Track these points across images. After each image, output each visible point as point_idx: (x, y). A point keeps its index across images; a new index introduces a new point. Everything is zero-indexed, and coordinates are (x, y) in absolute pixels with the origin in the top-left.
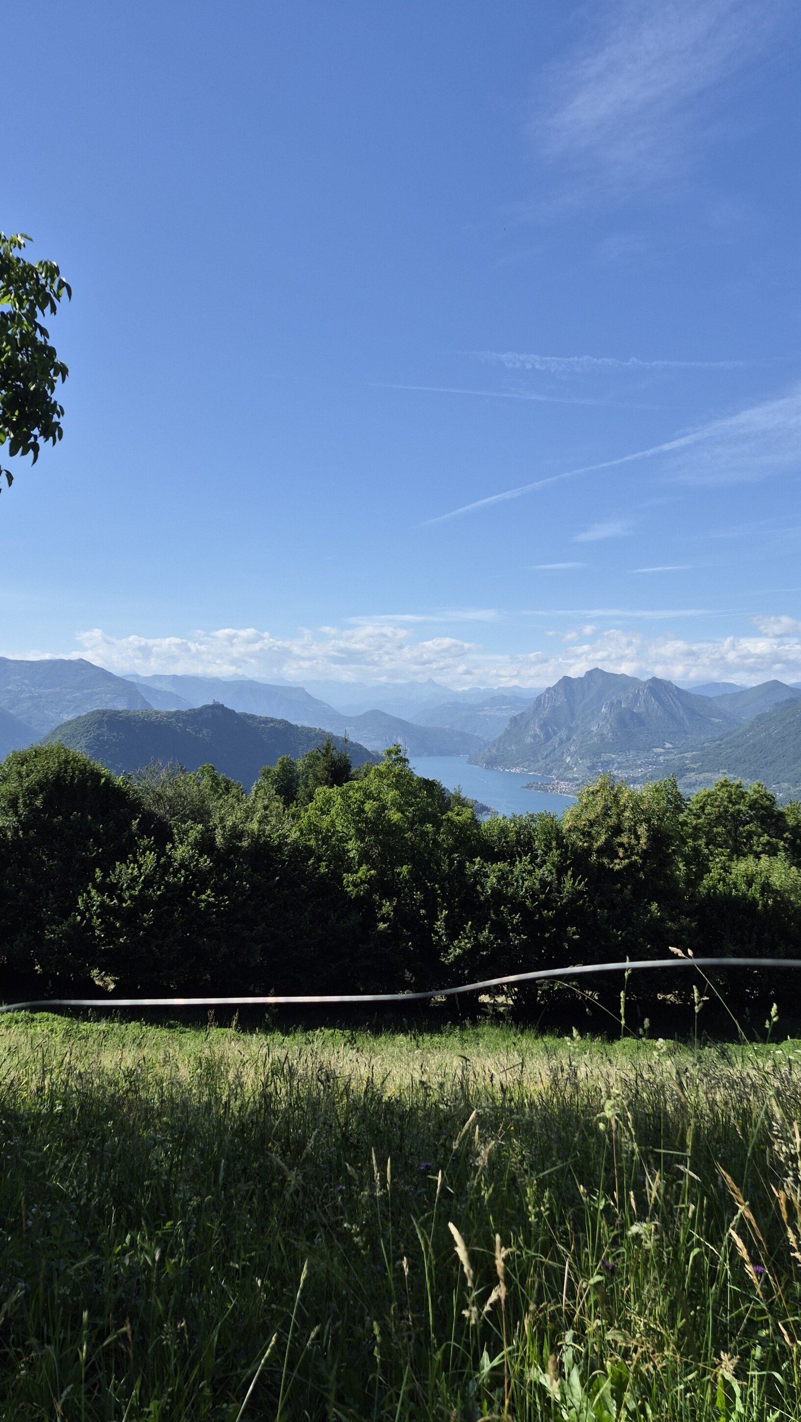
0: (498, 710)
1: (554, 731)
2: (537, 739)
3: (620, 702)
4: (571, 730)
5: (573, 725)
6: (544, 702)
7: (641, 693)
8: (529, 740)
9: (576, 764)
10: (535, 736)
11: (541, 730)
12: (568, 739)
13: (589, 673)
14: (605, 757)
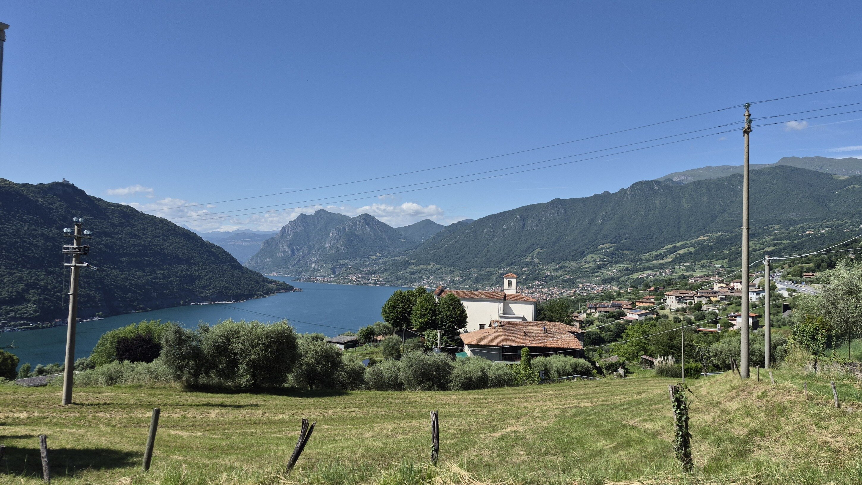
0: (243, 241)
1: (297, 248)
2: (286, 254)
3: (344, 229)
4: (310, 248)
5: (311, 244)
6: (288, 231)
7: (358, 223)
8: (280, 255)
9: (321, 267)
10: (284, 252)
11: (289, 247)
12: (309, 253)
13: (318, 212)
14: (341, 262)
